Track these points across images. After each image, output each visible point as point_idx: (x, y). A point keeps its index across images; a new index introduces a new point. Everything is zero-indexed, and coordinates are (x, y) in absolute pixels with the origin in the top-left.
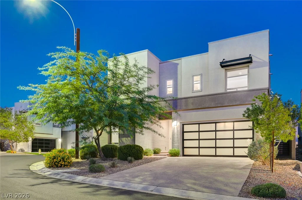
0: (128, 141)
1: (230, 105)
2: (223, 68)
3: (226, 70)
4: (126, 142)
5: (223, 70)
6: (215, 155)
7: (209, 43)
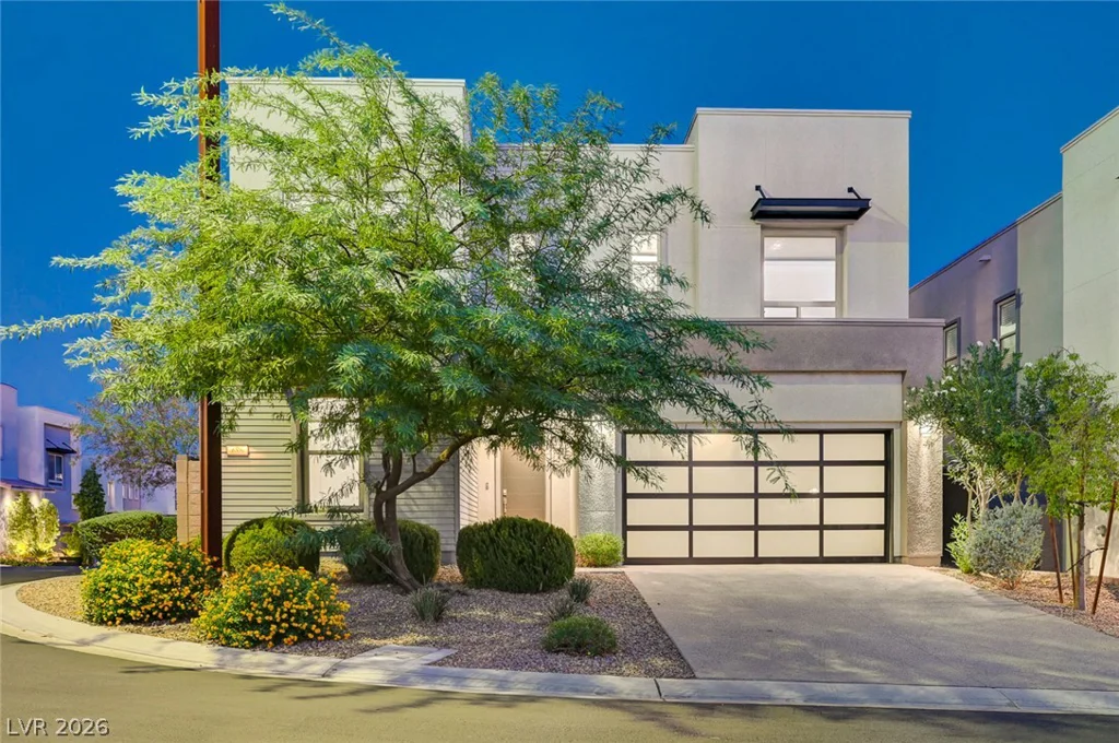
0: (418, 502)
1: (821, 369)
2: (757, 221)
3: (763, 228)
4: (411, 502)
5: (755, 227)
6: (753, 555)
7: (699, 110)
